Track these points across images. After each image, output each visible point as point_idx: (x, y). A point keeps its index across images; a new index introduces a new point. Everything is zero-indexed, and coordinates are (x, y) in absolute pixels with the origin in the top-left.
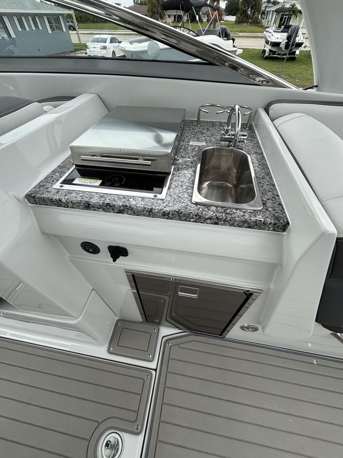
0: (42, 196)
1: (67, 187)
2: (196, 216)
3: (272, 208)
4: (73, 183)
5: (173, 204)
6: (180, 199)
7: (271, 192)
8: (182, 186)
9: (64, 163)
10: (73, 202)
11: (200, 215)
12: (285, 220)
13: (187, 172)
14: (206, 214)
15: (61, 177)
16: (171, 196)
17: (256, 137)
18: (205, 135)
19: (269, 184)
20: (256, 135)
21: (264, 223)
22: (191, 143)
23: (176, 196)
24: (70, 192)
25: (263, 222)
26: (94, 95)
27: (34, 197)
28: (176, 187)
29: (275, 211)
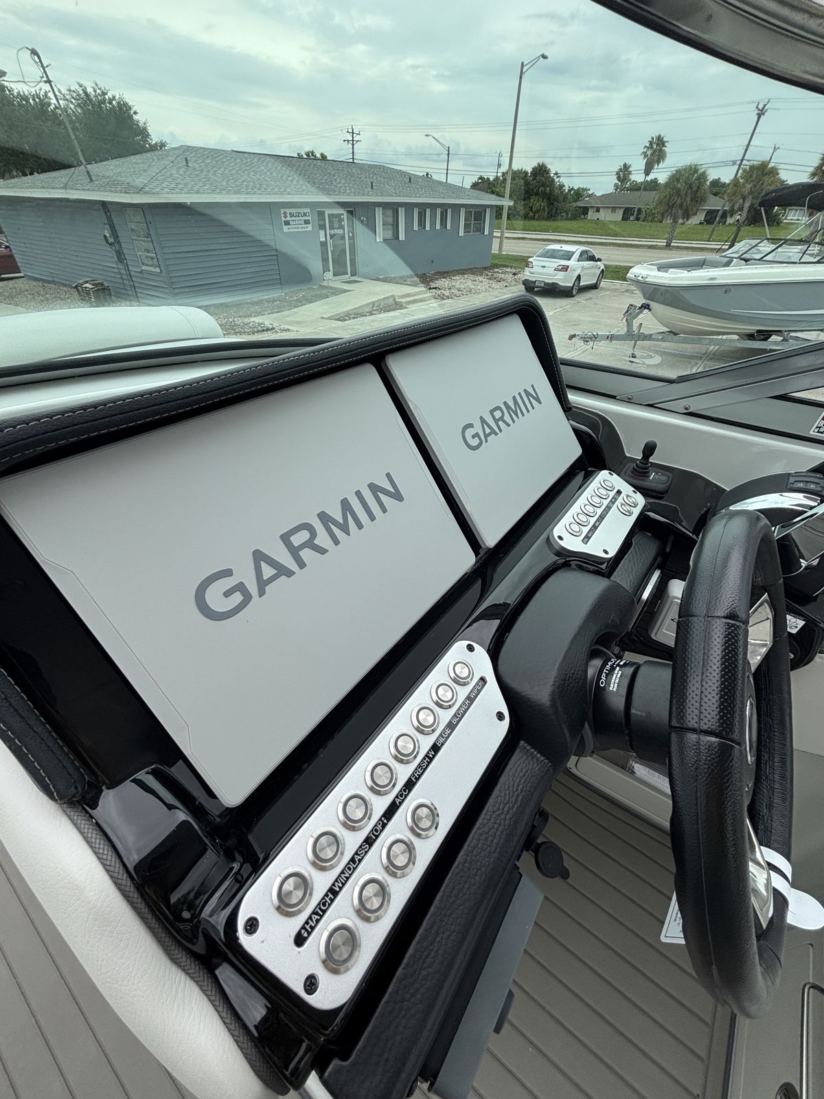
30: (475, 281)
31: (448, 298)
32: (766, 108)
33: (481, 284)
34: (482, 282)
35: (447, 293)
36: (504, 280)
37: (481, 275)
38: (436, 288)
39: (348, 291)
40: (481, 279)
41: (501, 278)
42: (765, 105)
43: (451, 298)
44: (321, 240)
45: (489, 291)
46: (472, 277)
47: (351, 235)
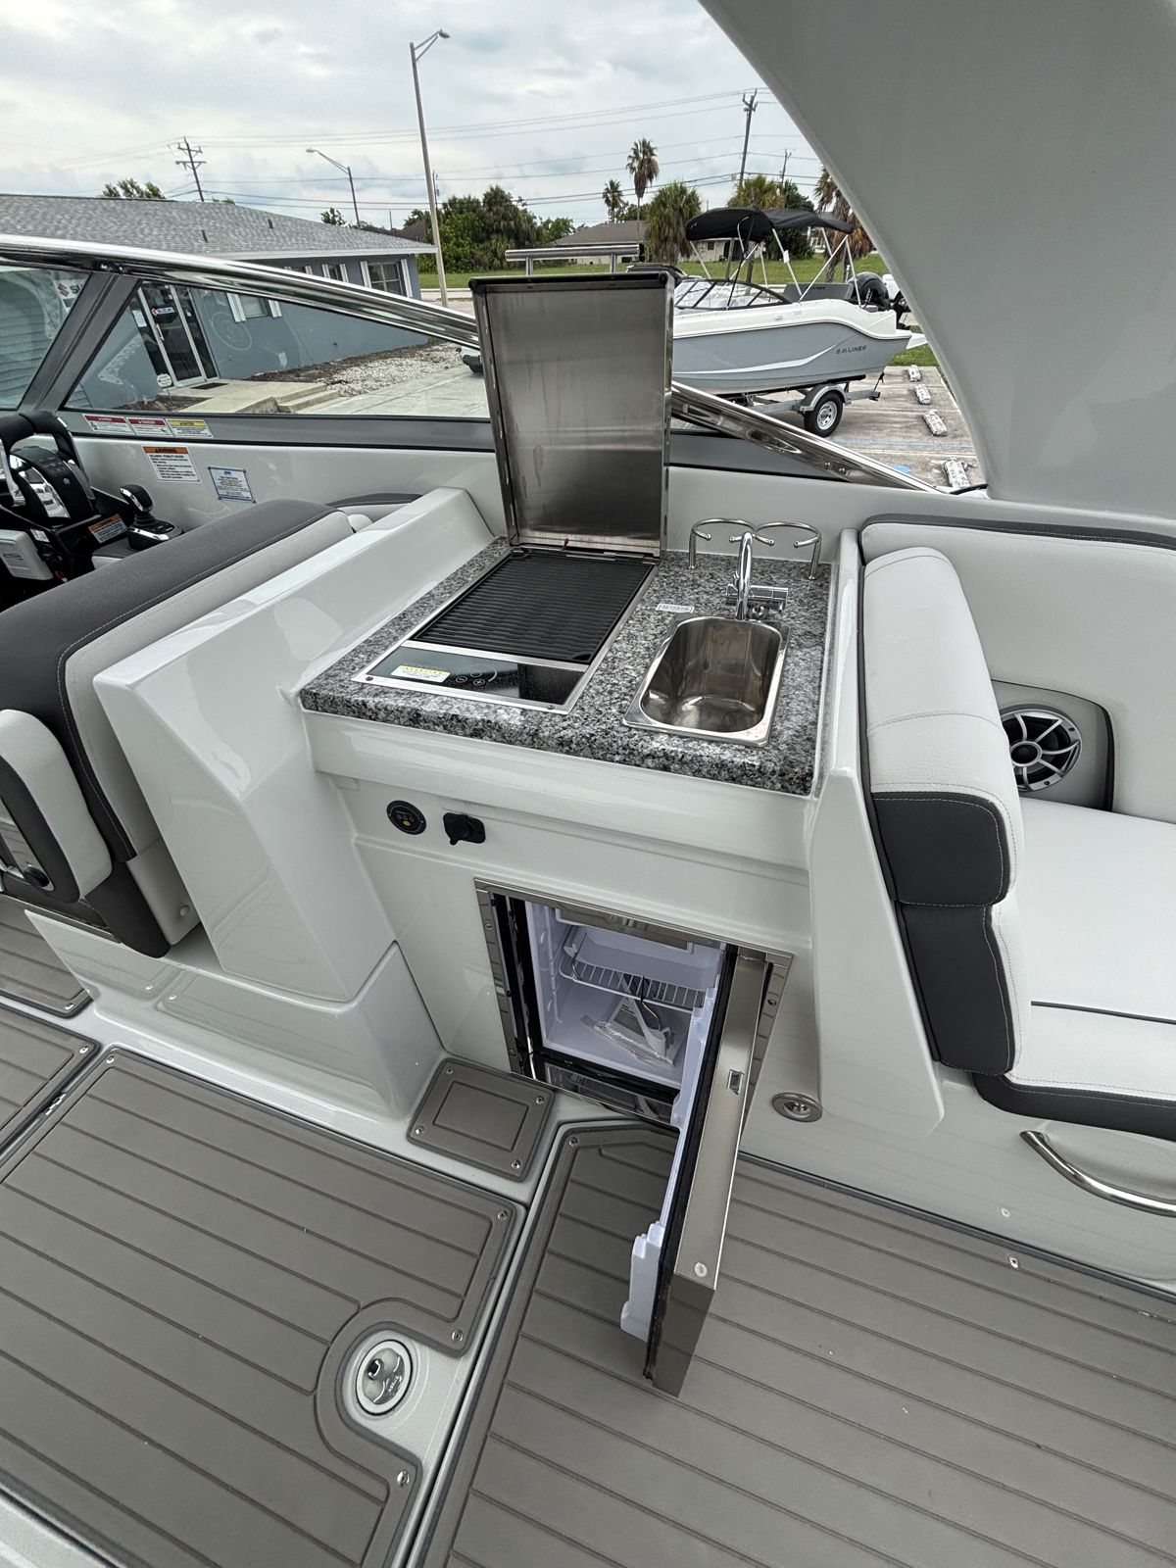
0: (331, 693)
1: (378, 681)
2: (624, 749)
3: (788, 745)
4: (393, 674)
5: (583, 724)
6: (599, 717)
7: (802, 715)
8: (610, 693)
9: (378, 636)
10: (389, 708)
11: (632, 746)
12: (807, 768)
13: (631, 667)
14: (645, 745)
15: (368, 662)
16: (583, 709)
17: (825, 597)
18: (701, 588)
19: (806, 700)
20: (828, 594)
21: (759, 770)
22: (661, 607)
23: (592, 711)
24: (384, 691)
25: (757, 768)
26: (458, 493)
27: (315, 694)
28: (598, 693)
29: (792, 752)
30: (401, 365)
31: (360, 393)
32: (755, 101)
33: (410, 369)
34: (411, 365)
35: (358, 387)
36: (444, 360)
37: (413, 356)
38: (340, 382)
39: (203, 399)
40: (409, 361)
41: (441, 358)
42: (753, 98)
43: (365, 393)
44: (140, 325)
45: (422, 378)
46: (398, 361)
47: (189, 314)
